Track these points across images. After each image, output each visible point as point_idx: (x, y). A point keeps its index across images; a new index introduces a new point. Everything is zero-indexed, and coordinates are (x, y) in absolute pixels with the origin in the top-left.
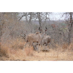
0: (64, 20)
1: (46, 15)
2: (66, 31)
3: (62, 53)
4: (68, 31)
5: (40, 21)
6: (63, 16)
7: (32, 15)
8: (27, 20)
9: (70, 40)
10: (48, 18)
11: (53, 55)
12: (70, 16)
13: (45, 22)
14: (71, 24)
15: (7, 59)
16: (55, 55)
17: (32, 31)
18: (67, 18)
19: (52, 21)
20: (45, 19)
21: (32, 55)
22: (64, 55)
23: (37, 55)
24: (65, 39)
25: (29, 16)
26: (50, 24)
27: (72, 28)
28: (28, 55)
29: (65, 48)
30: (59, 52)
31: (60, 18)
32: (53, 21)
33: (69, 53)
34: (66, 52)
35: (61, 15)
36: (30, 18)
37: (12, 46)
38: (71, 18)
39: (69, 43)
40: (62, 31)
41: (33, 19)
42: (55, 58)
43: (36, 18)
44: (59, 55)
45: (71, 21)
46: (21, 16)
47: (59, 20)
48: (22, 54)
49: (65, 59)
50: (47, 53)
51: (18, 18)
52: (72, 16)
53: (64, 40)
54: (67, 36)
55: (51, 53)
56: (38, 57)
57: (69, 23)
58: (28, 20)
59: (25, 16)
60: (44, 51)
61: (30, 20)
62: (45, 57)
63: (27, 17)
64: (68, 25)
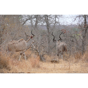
0: (77, 25)
1: (55, 19)
2: (79, 37)
3: (74, 65)
4: (82, 38)
5: (48, 25)
6: (75, 19)
7: (38, 18)
8: (32, 24)
9: (84, 49)
10: (58, 23)
11: (63, 67)
12: (84, 19)
13: (54, 26)
14: (85, 29)
15: (9, 71)
16: (66, 67)
17: (38, 38)
18: (81, 22)
19: (62, 25)
20: (54, 24)
21: (39, 67)
22: (77, 66)
23: (44, 66)
24: (78, 47)
25: (34, 19)
26: (60, 29)
27: (86, 34)
28: (33, 66)
29: (78, 58)
30: (71, 64)
31: (72, 22)
32: (64, 26)
33: (82, 64)
34: (79, 63)
35: (73, 18)
36: (36, 22)
37: (15, 56)
38: (85, 22)
39: (84, 52)
40: (74, 37)
41: (40, 24)
42: (67, 71)
43: (44, 22)
44: (70, 67)
45: (85, 26)
46: (25, 20)
47: (71, 25)
48: (26, 66)
49: (78, 71)
50: (56, 64)
51: (21, 23)
52: (86, 20)
53: (77, 49)
54: (81, 44)
55: (61, 65)
56: (45, 69)
57: (83, 28)
58: (34, 24)
59: (30, 19)
60: (52, 62)
61: (36, 25)
62: (54, 69)
63: (32, 21)
64: (81, 30)
